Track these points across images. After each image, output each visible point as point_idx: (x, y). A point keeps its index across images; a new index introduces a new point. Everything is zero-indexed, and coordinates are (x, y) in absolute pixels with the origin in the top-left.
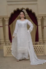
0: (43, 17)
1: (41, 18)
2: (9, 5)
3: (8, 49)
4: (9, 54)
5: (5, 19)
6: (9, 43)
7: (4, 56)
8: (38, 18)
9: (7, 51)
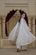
0: (32, 17)
1: (31, 18)
2: (6, 7)
3: (4, 42)
4: (5, 46)
5: (2, 17)
6: (5, 36)
7: (1, 47)
8: (28, 17)
9: (3, 43)
